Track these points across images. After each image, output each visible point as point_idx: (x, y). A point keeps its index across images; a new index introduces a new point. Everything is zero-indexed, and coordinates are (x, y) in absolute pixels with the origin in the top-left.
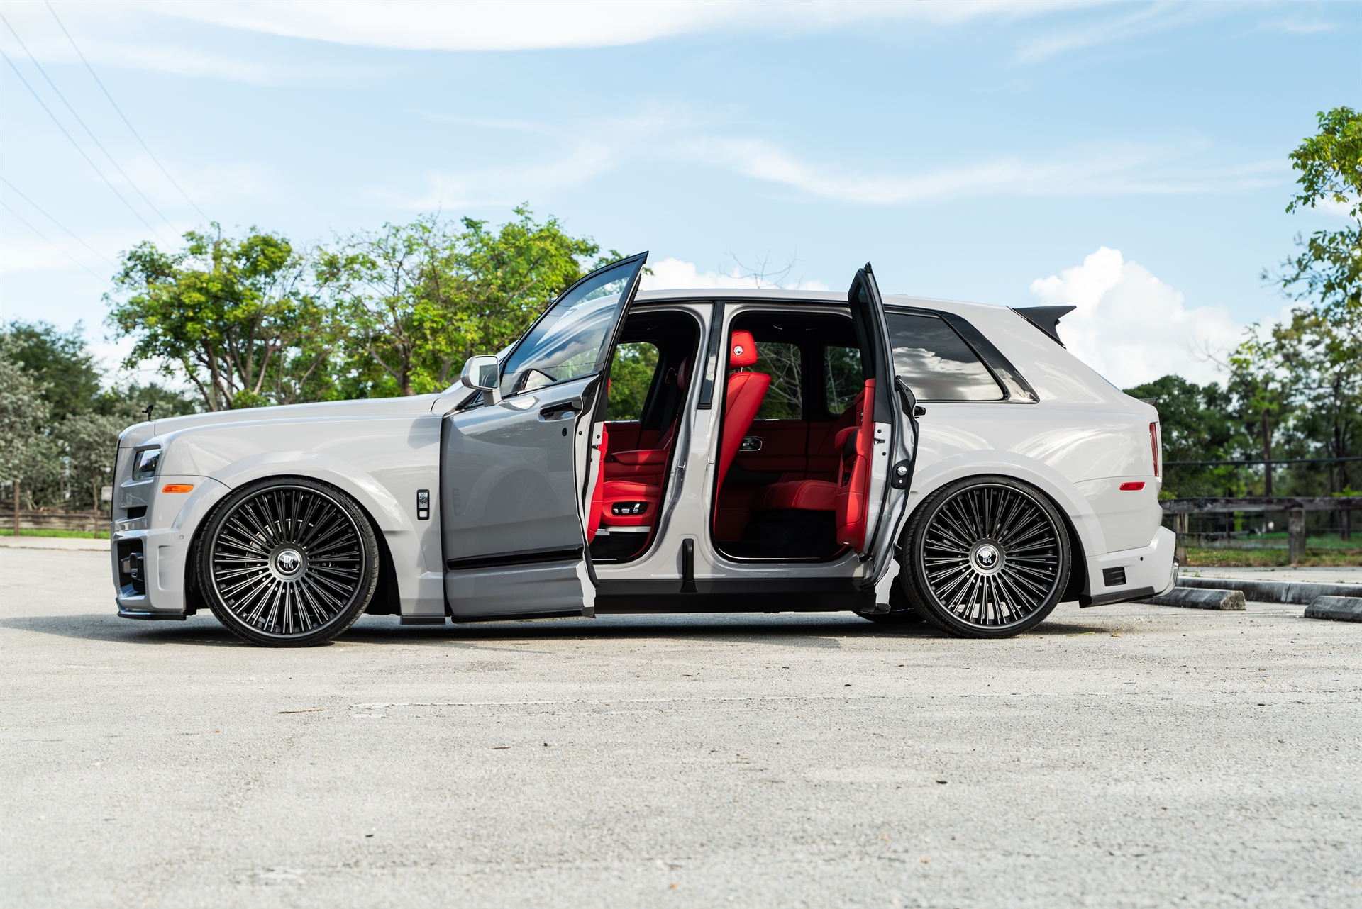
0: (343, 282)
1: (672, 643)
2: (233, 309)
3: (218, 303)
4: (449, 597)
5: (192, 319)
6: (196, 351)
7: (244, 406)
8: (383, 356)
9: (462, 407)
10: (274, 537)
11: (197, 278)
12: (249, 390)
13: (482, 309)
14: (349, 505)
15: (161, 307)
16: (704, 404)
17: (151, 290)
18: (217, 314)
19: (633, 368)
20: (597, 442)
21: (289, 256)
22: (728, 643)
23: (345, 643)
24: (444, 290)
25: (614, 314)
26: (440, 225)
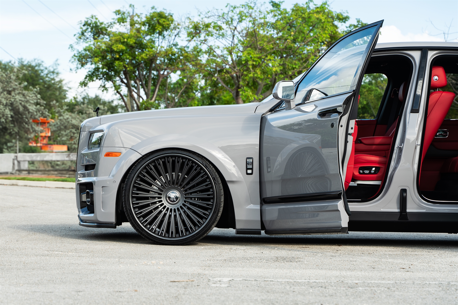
0: (202, 38)
1: (393, 250)
2: (140, 54)
3: (133, 50)
4: (263, 219)
5: (118, 59)
6: (120, 77)
7: (146, 108)
8: (224, 81)
9: (272, 110)
10: (165, 183)
11: (120, 36)
12: (149, 99)
13: (282, 54)
14: (207, 165)
15: (101, 52)
16: (415, 110)
17: (95, 43)
18: (132, 56)
19: (369, 88)
20: (351, 131)
21: (172, 23)
22: (427, 251)
23: (204, 244)
24: (260, 42)
25: (363, 57)
26: (259, 5)
